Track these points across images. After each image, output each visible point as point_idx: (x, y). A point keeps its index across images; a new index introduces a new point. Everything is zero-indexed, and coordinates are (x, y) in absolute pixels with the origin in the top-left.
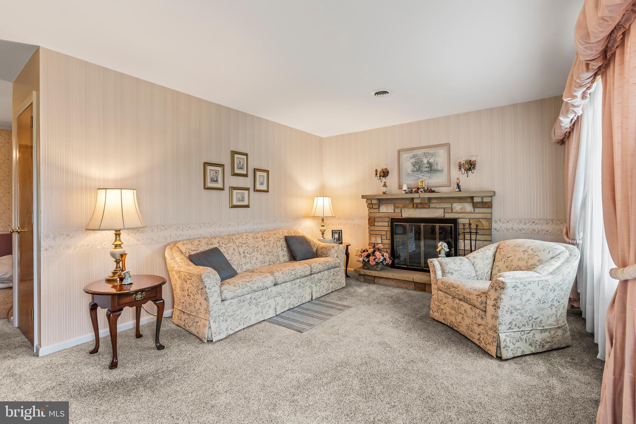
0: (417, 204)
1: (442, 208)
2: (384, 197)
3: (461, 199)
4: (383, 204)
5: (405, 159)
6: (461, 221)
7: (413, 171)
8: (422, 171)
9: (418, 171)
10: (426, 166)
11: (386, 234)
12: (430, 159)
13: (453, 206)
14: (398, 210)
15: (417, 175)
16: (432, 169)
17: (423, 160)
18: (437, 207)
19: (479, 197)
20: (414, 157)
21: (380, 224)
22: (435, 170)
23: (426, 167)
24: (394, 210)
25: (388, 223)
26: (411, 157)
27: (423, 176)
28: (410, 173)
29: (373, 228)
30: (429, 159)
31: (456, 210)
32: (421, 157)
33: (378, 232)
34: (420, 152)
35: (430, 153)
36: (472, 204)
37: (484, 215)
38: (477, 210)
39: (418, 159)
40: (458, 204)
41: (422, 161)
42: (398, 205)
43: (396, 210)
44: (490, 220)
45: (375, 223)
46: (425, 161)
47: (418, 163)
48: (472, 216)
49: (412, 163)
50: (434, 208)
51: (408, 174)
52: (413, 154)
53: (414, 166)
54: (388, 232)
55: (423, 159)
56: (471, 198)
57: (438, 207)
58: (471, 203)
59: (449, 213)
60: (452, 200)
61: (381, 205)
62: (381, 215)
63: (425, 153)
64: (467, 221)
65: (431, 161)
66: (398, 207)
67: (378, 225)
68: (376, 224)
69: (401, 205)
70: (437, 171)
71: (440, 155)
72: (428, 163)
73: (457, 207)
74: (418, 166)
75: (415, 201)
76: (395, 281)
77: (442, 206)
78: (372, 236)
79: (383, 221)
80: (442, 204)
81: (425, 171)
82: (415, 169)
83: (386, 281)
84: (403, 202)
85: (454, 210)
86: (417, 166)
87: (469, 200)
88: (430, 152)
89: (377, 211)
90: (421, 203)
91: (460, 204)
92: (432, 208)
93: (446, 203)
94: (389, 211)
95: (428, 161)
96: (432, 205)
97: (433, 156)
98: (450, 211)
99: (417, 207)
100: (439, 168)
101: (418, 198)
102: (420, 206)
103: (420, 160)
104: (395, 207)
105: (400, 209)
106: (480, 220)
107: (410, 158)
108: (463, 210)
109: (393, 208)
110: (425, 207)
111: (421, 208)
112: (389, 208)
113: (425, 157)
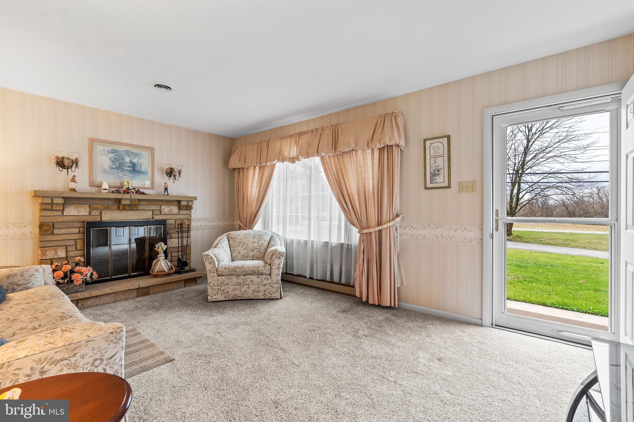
0: (124, 205)
1: (151, 210)
2: (73, 195)
3: (169, 202)
4: (71, 204)
5: (100, 152)
6: (169, 222)
7: (112, 168)
8: (123, 170)
9: (118, 168)
10: (128, 165)
11: (76, 244)
12: (133, 159)
13: (161, 208)
14: (95, 213)
15: (117, 174)
16: (134, 169)
17: (125, 158)
18: (145, 209)
19: (185, 201)
20: (114, 153)
21: (63, 231)
22: (138, 171)
23: (129, 167)
24: (90, 213)
25: (78, 229)
26: (109, 151)
27: (125, 175)
28: (108, 169)
29: (49, 238)
30: (131, 158)
31: (165, 212)
32: (122, 154)
33: (61, 243)
34: (121, 148)
35: (134, 153)
36: (177, 207)
37: (187, 216)
38: (181, 212)
39: (118, 155)
40: (166, 206)
41: (123, 159)
42: (96, 206)
43: (93, 213)
44: (190, 220)
45: (54, 230)
46: (127, 160)
47: (119, 160)
48: (178, 217)
49: (110, 158)
50: (142, 210)
51: (105, 170)
52: (112, 148)
53: (113, 162)
54: (78, 241)
55: (125, 156)
56: (177, 202)
57: (147, 209)
58: (177, 205)
59: (157, 215)
60: (161, 203)
61: (68, 206)
62: (66, 219)
63: (127, 151)
64: (173, 222)
65: (135, 160)
66: (96, 209)
67: (60, 233)
68: (56, 231)
69: (101, 207)
70: (140, 172)
71: (144, 157)
72: (131, 162)
73: (166, 209)
74: (118, 164)
75: (123, 202)
76: (111, 296)
77: (150, 209)
78: (47, 249)
79: (70, 226)
80: (150, 206)
81: (127, 170)
82: (115, 166)
83: (98, 300)
84: (103, 203)
85: (162, 212)
86: (116, 163)
87: (176, 203)
88: (133, 151)
89: (59, 213)
90: (129, 205)
91: (167, 206)
92: (140, 210)
93: (155, 205)
94: (81, 214)
95: (131, 160)
96: (140, 207)
97: (136, 156)
98: (159, 213)
99: (124, 209)
100: (143, 169)
101: (127, 199)
102: (127, 208)
103: (121, 158)
104: (91, 209)
105: (98, 211)
106: (184, 220)
107: (107, 152)
108: (171, 211)
109: (88, 209)
110: (133, 209)
111: (129, 210)
112: (82, 210)
113: (127, 155)
